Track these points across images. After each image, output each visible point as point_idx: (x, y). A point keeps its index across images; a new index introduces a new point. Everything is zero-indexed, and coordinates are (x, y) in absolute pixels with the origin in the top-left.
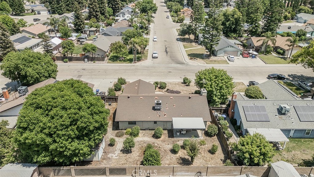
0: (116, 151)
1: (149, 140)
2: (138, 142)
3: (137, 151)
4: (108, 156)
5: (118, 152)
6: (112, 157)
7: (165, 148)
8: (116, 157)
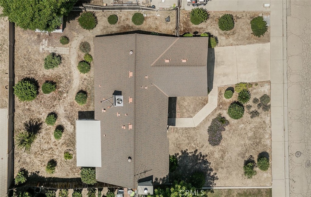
0: (53, 48)
1: (74, 87)
2: (70, 73)
3: (53, 73)
4: (44, 40)
5: (51, 50)
6: (42, 45)
7: (58, 106)
8: (41, 49)
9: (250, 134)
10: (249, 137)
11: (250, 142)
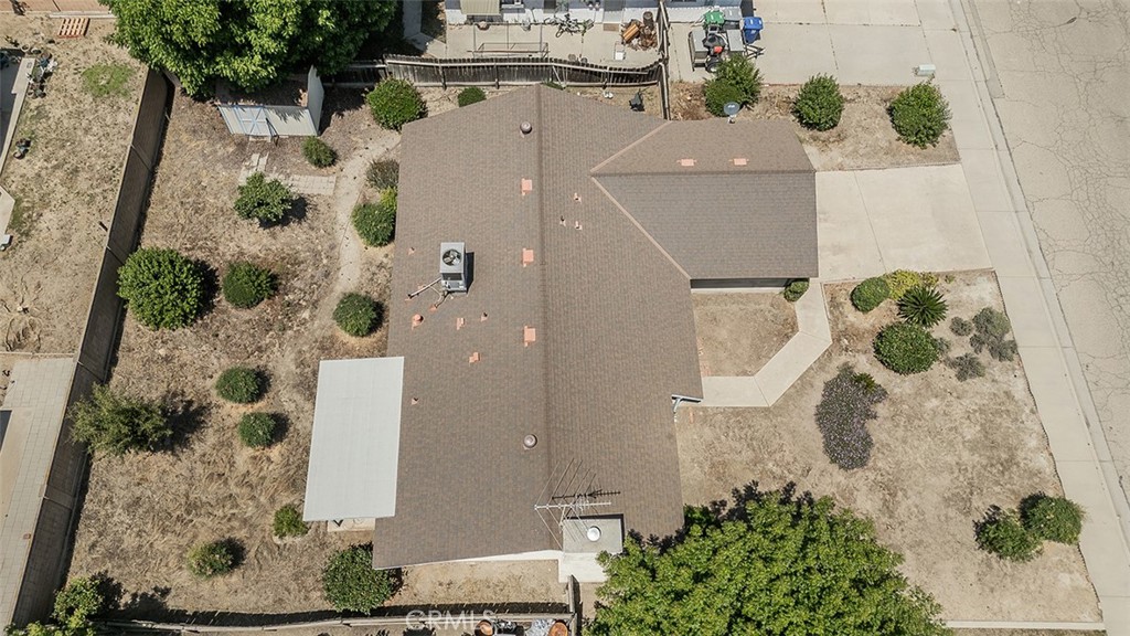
0: (281, 177)
1: (338, 288)
4: (255, 157)
9: (971, 432)
10: (969, 441)
11: (976, 458)
